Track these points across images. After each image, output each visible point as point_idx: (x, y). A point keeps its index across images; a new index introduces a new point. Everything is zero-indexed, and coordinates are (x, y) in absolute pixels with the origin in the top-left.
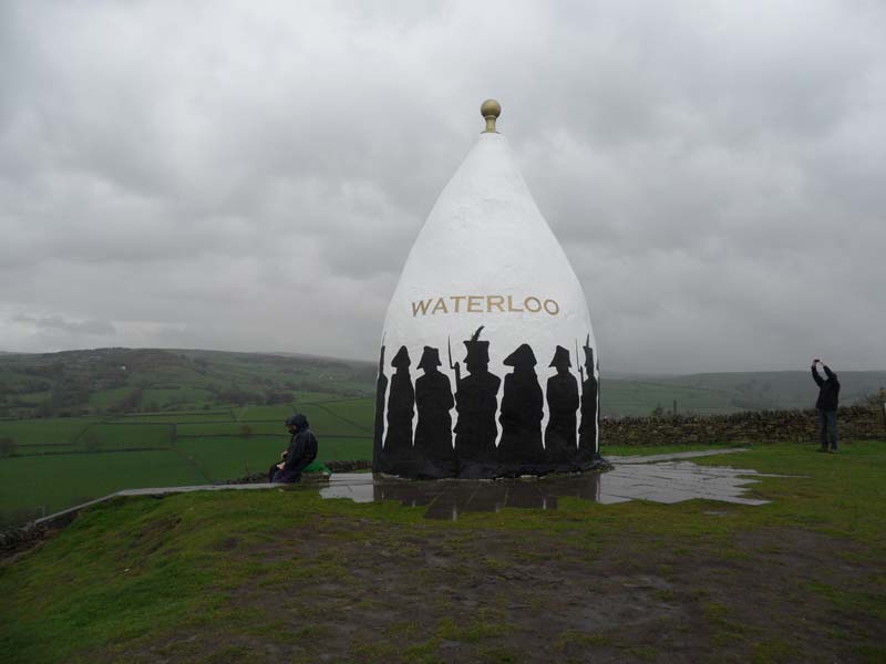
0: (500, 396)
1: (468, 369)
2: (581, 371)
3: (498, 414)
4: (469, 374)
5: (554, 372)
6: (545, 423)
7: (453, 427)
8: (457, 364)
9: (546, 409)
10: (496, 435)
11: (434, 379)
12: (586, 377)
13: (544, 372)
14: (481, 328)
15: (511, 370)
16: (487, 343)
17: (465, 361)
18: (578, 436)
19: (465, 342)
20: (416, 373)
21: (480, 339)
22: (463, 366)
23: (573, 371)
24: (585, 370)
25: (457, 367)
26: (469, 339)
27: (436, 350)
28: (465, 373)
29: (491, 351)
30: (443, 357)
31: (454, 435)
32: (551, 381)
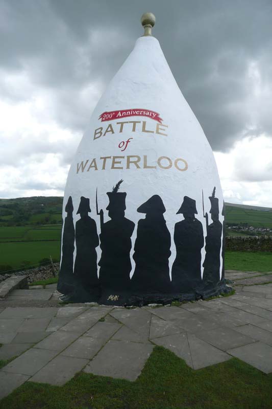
0: (134, 237)
1: (110, 215)
2: (206, 216)
3: (132, 252)
4: (110, 219)
5: (181, 218)
6: (172, 260)
7: (98, 260)
8: (102, 210)
9: (173, 248)
10: (131, 269)
11: (87, 222)
12: (211, 222)
13: (172, 218)
14: (121, 182)
15: (143, 216)
16: (125, 194)
17: (107, 209)
18: (202, 269)
19: (108, 194)
20: (76, 217)
21: (119, 191)
22: (106, 213)
23: (199, 217)
24: (210, 215)
25: (101, 213)
26: (111, 191)
27: (88, 200)
28: (107, 219)
29: (128, 200)
30: (92, 205)
31: (99, 268)
32: (178, 226)
